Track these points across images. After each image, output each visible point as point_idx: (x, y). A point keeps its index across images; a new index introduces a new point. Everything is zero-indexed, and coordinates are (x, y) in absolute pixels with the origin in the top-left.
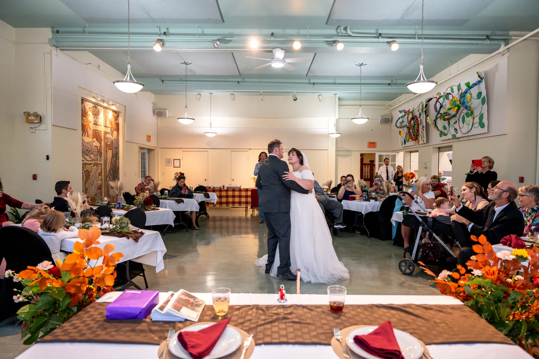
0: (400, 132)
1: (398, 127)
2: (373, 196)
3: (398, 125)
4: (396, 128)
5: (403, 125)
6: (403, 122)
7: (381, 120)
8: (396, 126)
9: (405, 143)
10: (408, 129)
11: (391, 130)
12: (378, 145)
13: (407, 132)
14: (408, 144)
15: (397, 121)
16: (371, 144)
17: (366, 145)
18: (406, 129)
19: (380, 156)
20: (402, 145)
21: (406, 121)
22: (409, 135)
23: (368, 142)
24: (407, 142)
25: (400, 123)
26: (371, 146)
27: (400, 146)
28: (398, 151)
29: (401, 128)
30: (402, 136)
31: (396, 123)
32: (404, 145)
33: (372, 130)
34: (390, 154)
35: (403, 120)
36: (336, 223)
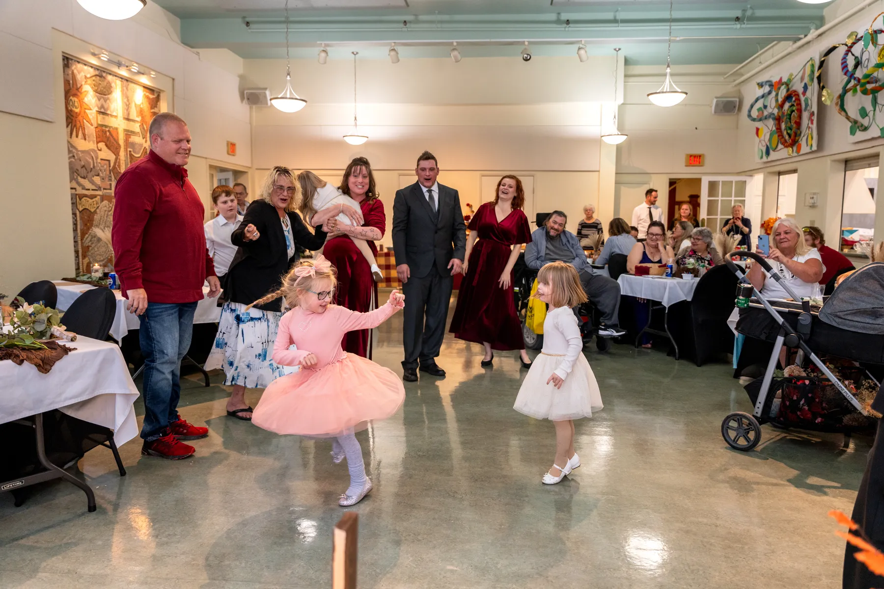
0: (758, 129)
1: (754, 120)
2: (690, 267)
3: (755, 113)
4: (748, 120)
5: (766, 113)
6: (765, 107)
7: (717, 105)
8: (749, 116)
9: (768, 153)
10: (777, 122)
11: (737, 128)
12: (708, 161)
13: (774, 128)
14: (774, 155)
15: (752, 106)
16: (692, 158)
17: (683, 160)
18: (771, 123)
19: (713, 186)
20: (762, 158)
21: (774, 104)
22: (779, 136)
23: (687, 155)
24: (771, 152)
25: (759, 110)
26: (692, 162)
27: (757, 160)
28: (751, 173)
29: (760, 120)
30: (762, 138)
31: (750, 111)
32: (765, 159)
33: (696, 128)
34: (734, 179)
35: (766, 104)
36: (603, 324)
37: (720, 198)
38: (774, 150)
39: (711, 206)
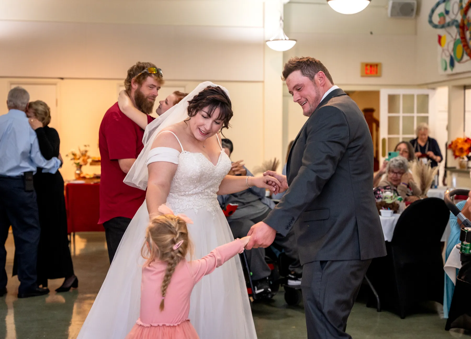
0: (440, 37)
1: (435, 26)
2: (389, 201)
3: (436, 20)
4: (430, 27)
5: (448, 19)
6: (447, 12)
7: (393, 7)
8: (431, 22)
9: (452, 64)
10: (461, 30)
11: (416, 33)
12: (385, 70)
13: (458, 37)
14: (459, 67)
15: (433, 11)
16: (369, 67)
17: (357, 70)
18: (454, 31)
19: (392, 99)
20: (446, 69)
21: (456, 8)
22: (464, 46)
23: (362, 64)
24: (456, 64)
25: (441, 15)
26: (369, 71)
27: (441, 71)
28: (433, 86)
29: (443, 27)
30: (445, 47)
31: (431, 16)
32: (449, 71)
33: (371, 33)
34: (416, 92)
35: (447, 9)
36: (293, 273)
37: (401, 114)
38: (460, 61)
39: (392, 122)
